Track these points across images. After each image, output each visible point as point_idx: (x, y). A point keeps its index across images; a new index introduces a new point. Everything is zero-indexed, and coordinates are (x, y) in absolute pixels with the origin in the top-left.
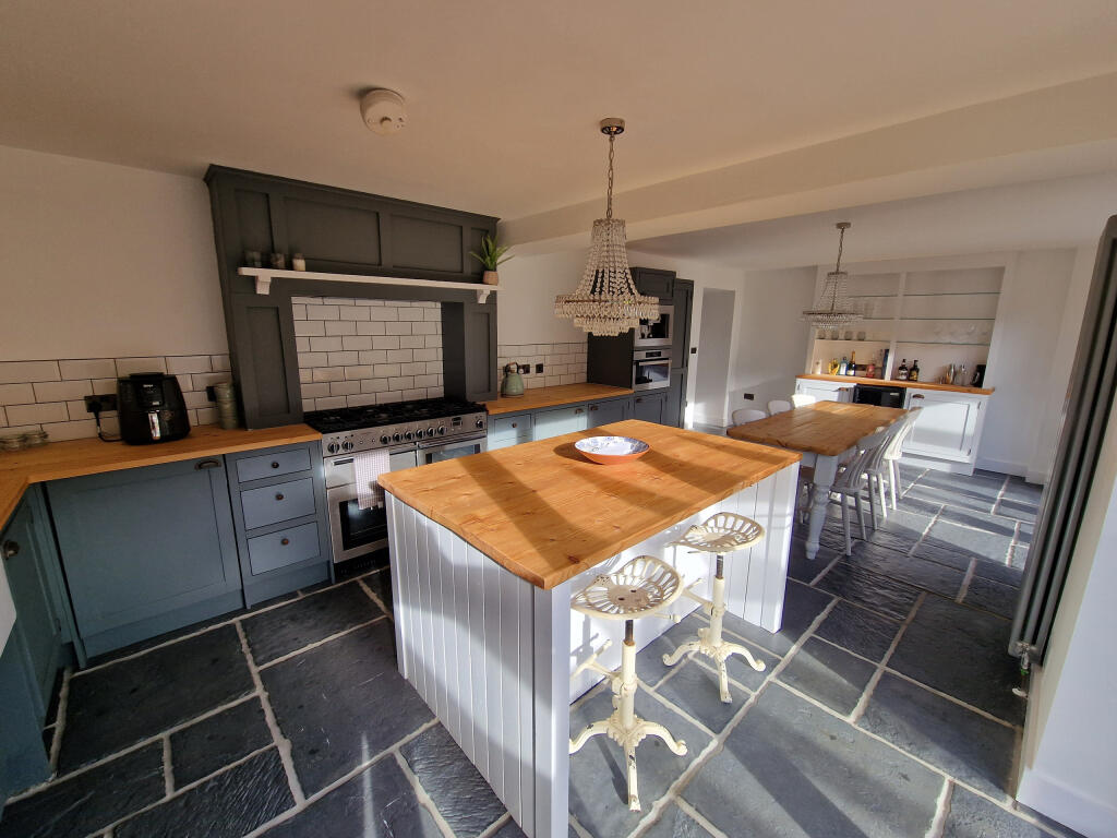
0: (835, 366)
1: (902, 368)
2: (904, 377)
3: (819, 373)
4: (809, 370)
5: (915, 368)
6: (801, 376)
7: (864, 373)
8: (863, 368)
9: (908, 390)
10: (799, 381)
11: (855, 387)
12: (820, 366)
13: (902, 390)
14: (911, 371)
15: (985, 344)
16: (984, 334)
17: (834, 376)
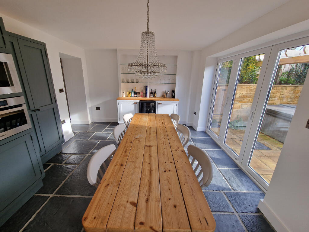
0: (130, 93)
1: (151, 93)
2: (152, 96)
3: (124, 96)
4: (120, 96)
5: (155, 93)
6: (118, 99)
7: (140, 95)
8: (139, 93)
9: (157, 102)
10: (118, 101)
11: (140, 102)
12: (124, 94)
13: (154, 102)
14: (154, 93)
15: (174, 83)
16: (173, 80)
17: (130, 97)
